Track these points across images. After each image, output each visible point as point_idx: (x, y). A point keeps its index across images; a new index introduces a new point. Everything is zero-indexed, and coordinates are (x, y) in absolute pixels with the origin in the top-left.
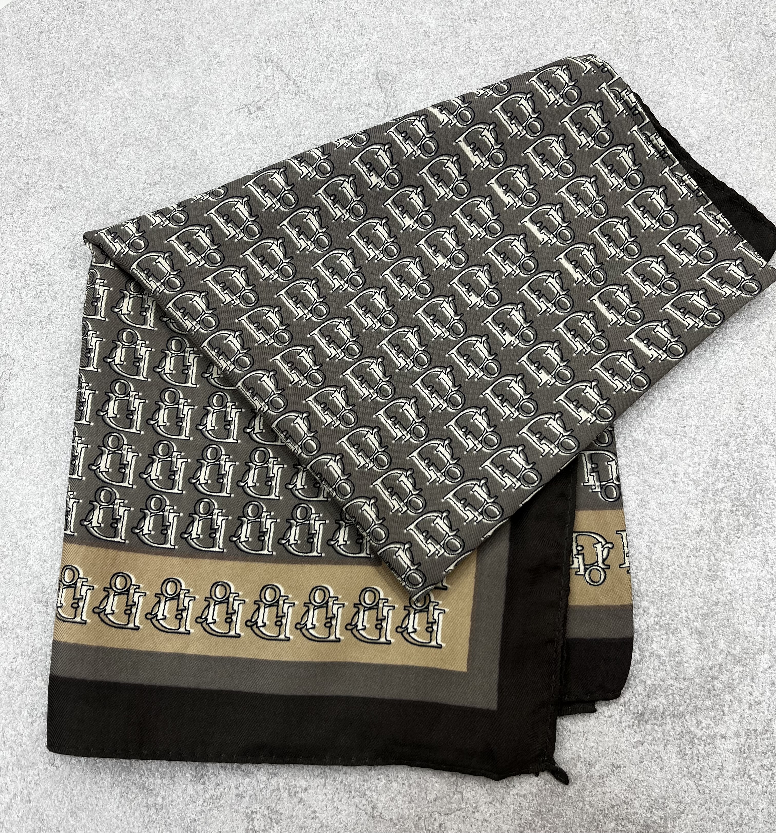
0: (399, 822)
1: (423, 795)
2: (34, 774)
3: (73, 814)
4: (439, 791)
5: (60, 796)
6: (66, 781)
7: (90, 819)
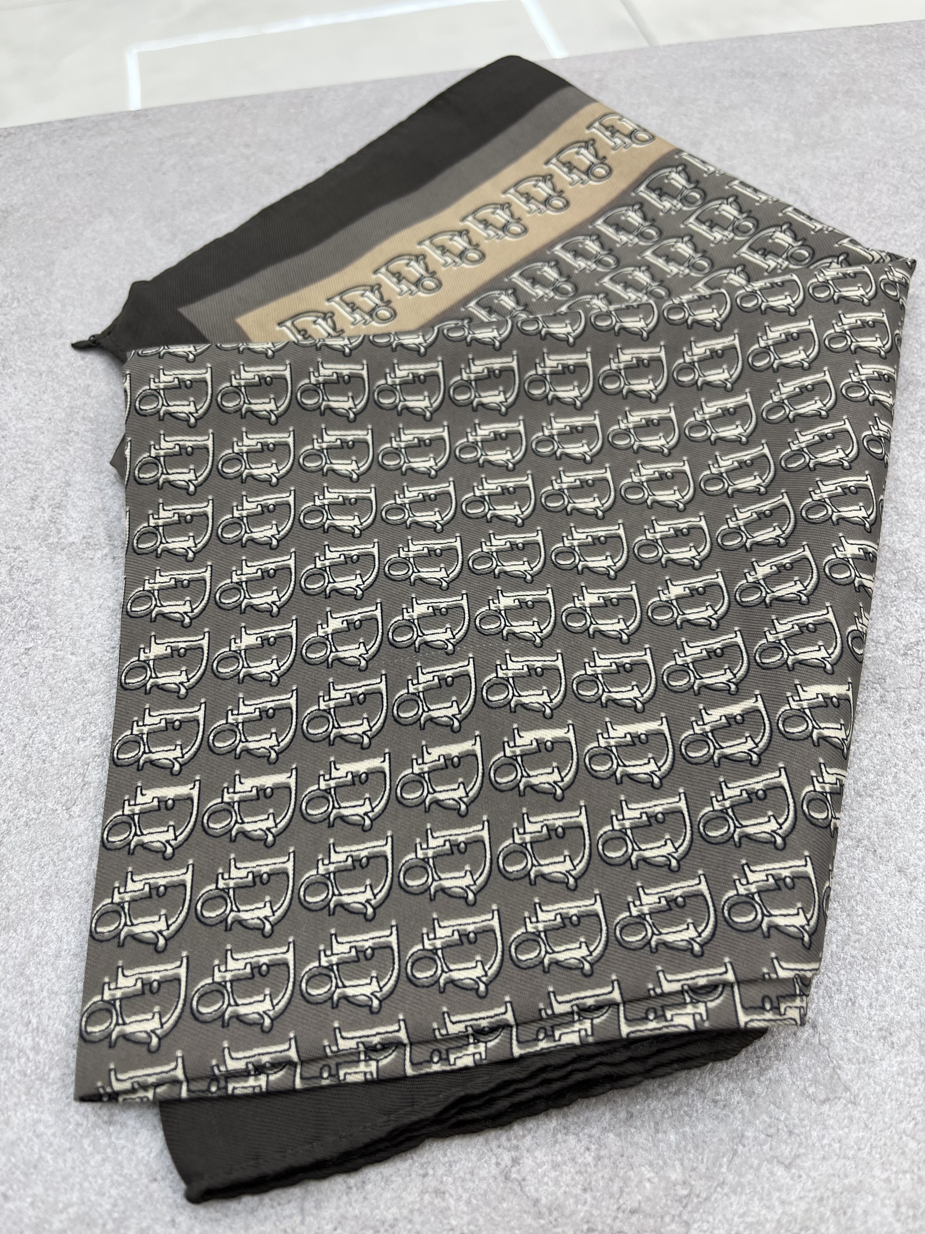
0: (551, 1214)
1: (615, 1188)
2: (34, 810)
3: (46, 895)
4: (648, 1199)
5: (47, 859)
6: (68, 842)
7: (63, 917)
